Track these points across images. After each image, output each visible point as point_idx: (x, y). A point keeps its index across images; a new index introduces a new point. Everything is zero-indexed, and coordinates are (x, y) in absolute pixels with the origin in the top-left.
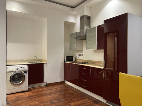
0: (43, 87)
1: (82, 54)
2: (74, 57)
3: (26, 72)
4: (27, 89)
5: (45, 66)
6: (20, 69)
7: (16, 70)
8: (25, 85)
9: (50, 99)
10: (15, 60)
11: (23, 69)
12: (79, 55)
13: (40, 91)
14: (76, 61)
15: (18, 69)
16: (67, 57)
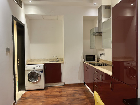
0: (60, 87)
1: (104, 53)
2: (95, 57)
3: (41, 72)
4: (43, 88)
5: (62, 65)
6: (36, 68)
7: (33, 69)
8: (41, 84)
9: (55, 102)
10: (39, 59)
11: (38, 68)
12: (101, 54)
13: (54, 91)
14: (98, 61)
15: (34, 68)
16: (86, 56)
